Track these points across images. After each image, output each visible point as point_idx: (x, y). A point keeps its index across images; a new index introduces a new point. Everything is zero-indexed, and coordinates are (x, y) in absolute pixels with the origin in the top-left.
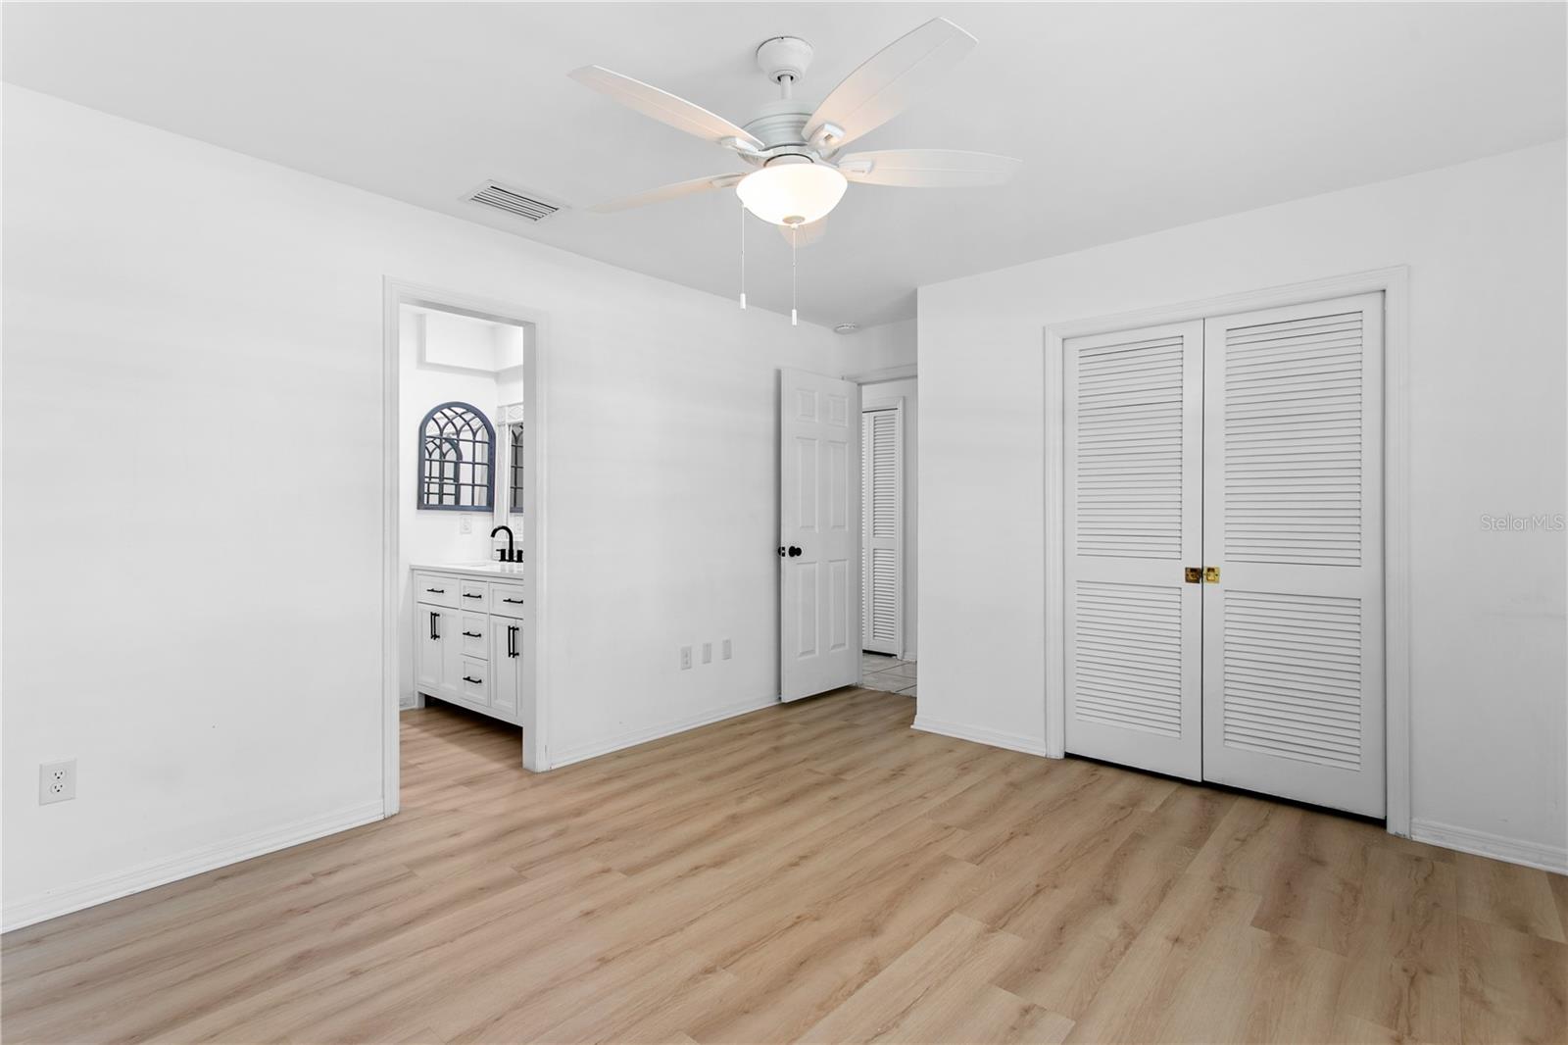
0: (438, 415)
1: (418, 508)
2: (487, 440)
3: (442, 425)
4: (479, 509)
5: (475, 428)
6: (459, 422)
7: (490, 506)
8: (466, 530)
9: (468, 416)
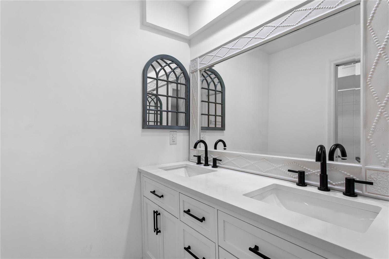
0: (154, 63)
1: (143, 128)
2: (184, 83)
3: (157, 70)
4: (181, 128)
5: (178, 74)
6: (168, 69)
7: (187, 126)
8: (173, 142)
9: (174, 66)
